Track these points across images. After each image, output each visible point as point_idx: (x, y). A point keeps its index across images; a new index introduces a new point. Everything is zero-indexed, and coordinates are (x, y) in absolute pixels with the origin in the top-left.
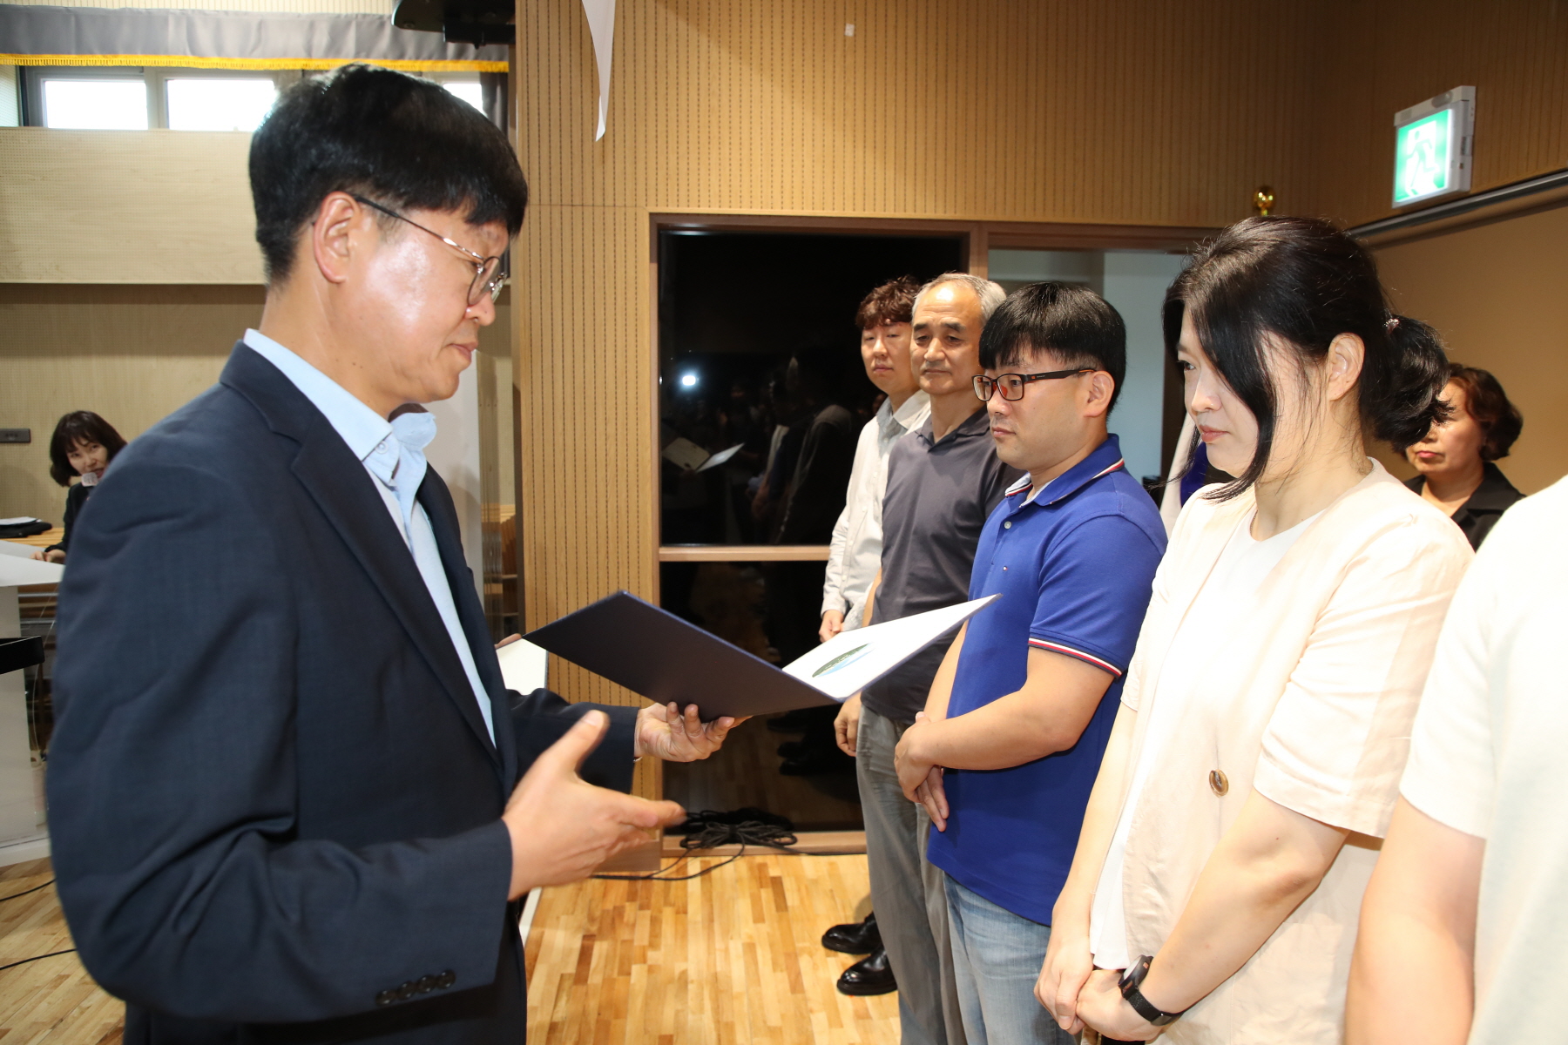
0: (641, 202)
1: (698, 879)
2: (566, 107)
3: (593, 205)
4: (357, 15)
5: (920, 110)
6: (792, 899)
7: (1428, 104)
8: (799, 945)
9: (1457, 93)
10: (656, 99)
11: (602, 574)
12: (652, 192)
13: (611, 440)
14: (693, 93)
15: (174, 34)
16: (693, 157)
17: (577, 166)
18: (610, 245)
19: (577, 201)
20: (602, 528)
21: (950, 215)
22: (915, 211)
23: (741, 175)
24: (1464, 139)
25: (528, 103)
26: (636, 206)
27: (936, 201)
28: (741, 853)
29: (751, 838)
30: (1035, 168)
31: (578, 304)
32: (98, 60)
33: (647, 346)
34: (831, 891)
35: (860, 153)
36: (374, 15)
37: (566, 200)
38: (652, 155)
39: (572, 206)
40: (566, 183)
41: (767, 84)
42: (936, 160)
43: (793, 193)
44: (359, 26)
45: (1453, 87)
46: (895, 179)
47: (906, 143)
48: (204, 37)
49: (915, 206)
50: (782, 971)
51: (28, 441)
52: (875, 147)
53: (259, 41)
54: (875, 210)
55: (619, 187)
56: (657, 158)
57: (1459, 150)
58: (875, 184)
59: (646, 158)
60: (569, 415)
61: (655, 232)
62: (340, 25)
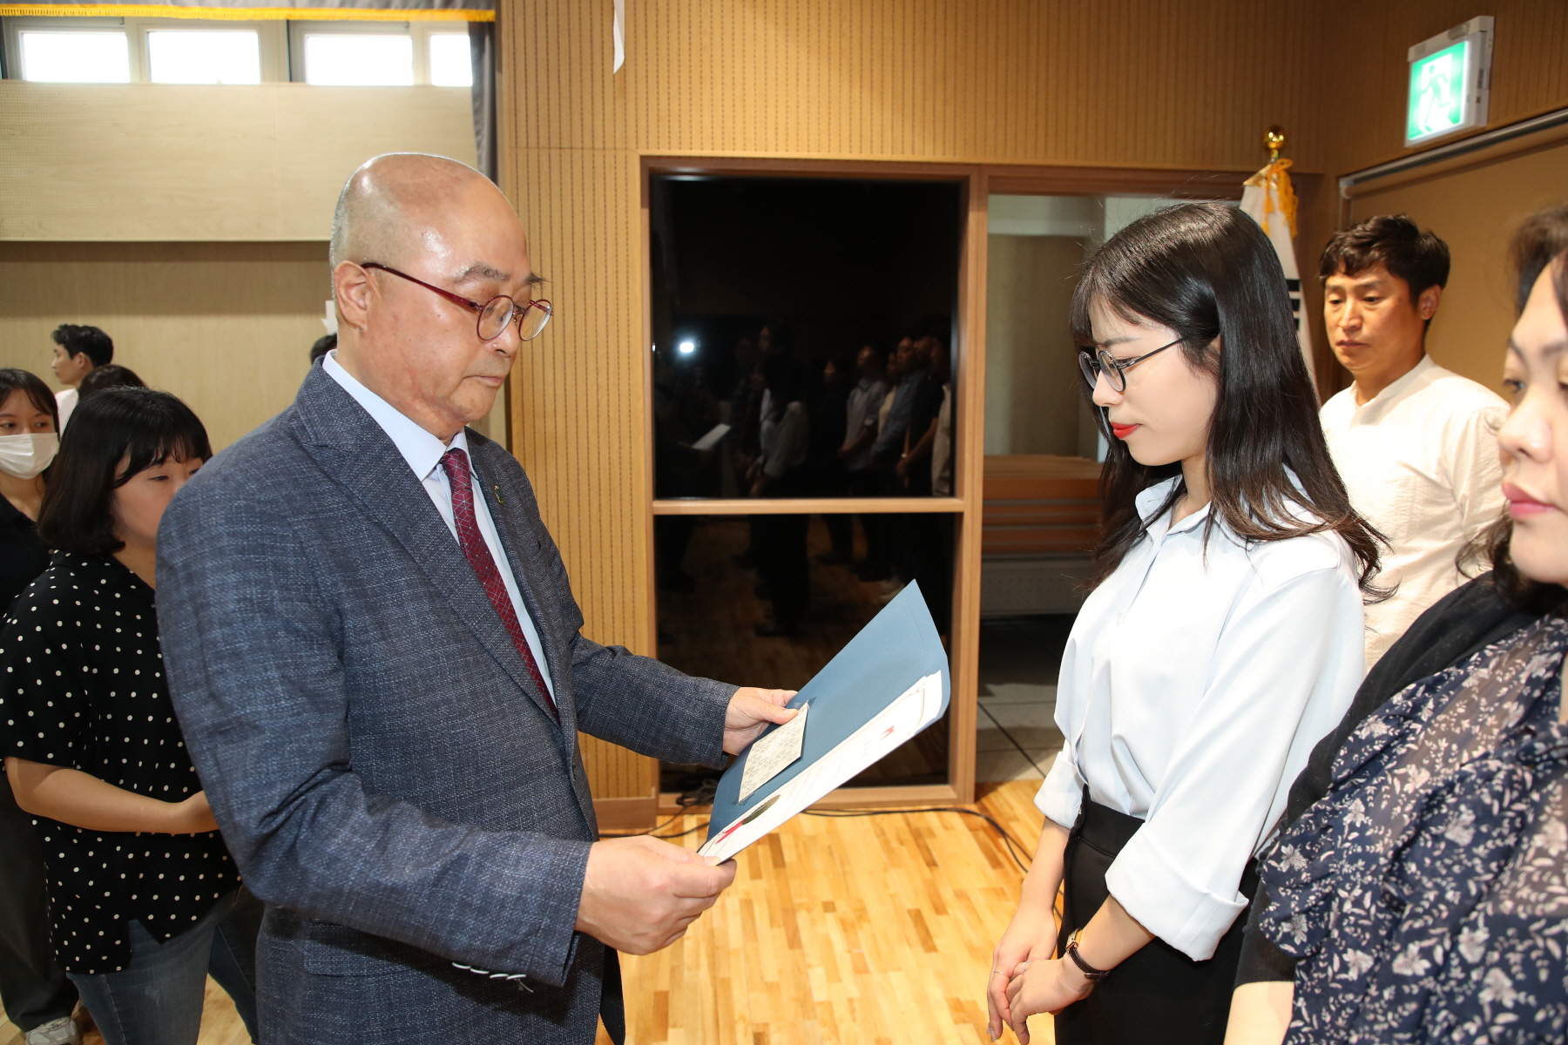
0: (632, 144)
1: (695, 835)
2: (553, 46)
3: (582, 148)
5: (919, 48)
6: (789, 855)
7: (1444, 36)
8: (797, 901)
9: (1474, 24)
10: (646, 38)
11: (595, 527)
12: (642, 134)
13: (603, 391)
14: (684, 31)
16: (685, 97)
17: (565, 109)
18: (599, 188)
19: (566, 144)
20: (594, 481)
21: (949, 157)
22: (913, 153)
23: (734, 117)
24: (1481, 72)
25: (514, 42)
26: (626, 149)
27: (934, 143)
30: (1037, 109)
31: (568, 251)
32: (76, 10)
33: (639, 294)
34: (829, 847)
35: (856, 93)
37: (555, 143)
38: (642, 95)
39: (561, 148)
40: (555, 125)
41: (760, 22)
42: (934, 100)
43: (787, 134)
45: (1470, 17)
46: (893, 120)
47: (903, 83)
49: (913, 148)
50: (779, 926)
52: (872, 87)
54: (872, 152)
55: (609, 128)
56: (647, 98)
57: (1476, 83)
58: (872, 126)
59: (636, 99)
60: (559, 364)
61: (647, 176)
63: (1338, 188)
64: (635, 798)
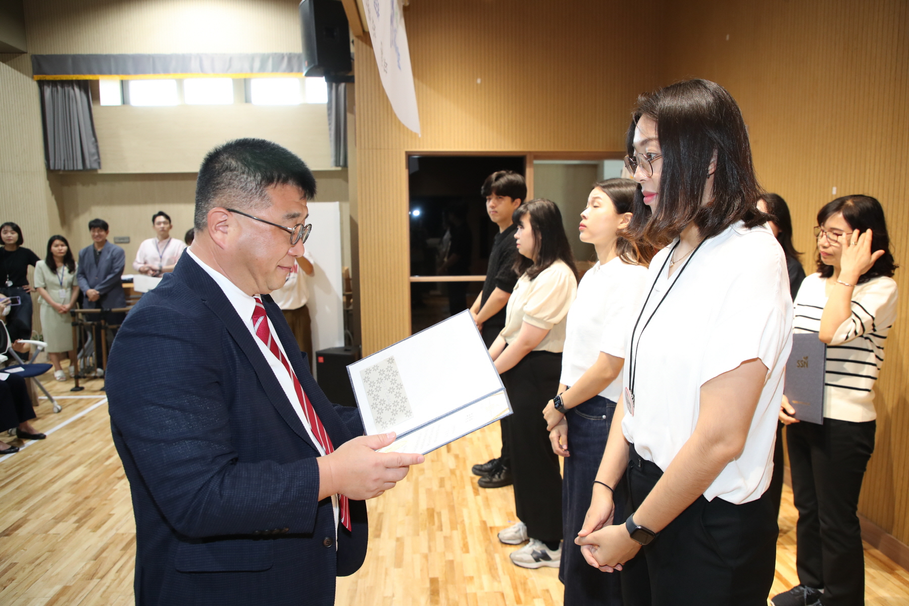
0: (402, 147)
2: (374, 113)
3: (384, 149)
4: (272, 54)
5: (506, 110)
12: (406, 143)
13: (392, 236)
15: (194, 64)
17: (378, 135)
18: (391, 163)
21: (518, 150)
22: (504, 148)
23: (439, 136)
25: (360, 111)
26: (400, 149)
27: (512, 144)
30: (550, 131)
31: (379, 185)
32: (162, 76)
33: (405, 201)
35: (483, 127)
36: (280, 53)
37: (374, 147)
39: (377, 149)
40: (374, 141)
41: (448, 102)
42: (512, 128)
43: (458, 142)
44: (273, 58)
46: (497, 136)
47: (501, 123)
48: (207, 64)
51: (128, 242)
52: (489, 124)
53: (230, 66)
54: (489, 148)
55: (394, 141)
58: (489, 139)
60: (376, 226)
61: (407, 158)
62: (264, 59)
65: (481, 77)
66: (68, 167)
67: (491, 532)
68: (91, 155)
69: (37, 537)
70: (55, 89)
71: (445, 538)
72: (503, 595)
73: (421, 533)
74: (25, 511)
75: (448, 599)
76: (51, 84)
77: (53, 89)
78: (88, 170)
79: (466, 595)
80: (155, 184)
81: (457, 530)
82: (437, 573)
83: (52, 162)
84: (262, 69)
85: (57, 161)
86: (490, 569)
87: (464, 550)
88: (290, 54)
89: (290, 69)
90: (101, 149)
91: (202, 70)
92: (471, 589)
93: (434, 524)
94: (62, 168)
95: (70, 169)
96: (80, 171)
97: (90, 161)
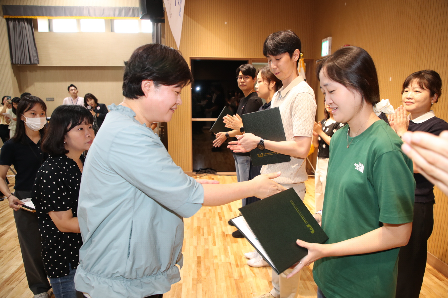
0: (188, 55)
1: (199, 178)
4: (125, 7)
5: (239, 37)
7: (325, 39)
9: (329, 38)
10: (190, 36)
12: (190, 53)
15: (85, 12)
16: (197, 47)
21: (245, 57)
22: (238, 56)
23: (206, 50)
24: (330, 46)
27: (242, 54)
28: (206, 175)
29: (208, 172)
32: (69, 17)
35: (228, 46)
36: (128, 7)
41: (211, 33)
42: (242, 47)
43: (215, 53)
44: (125, 10)
46: (234, 50)
47: (236, 44)
48: (92, 12)
51: (54, 101)
52: (231, 45)
53: (103, 13)
54: (231, 56)
56: (191, 47)
57: (329, 48)
58: (230, 51)
59: (189, 47)
61: (191, 60)
62: (121, 10)
63: (316, 62)
64: (188, 172)
65: (227, 21)
66: (22, 62)
67: (227, 237)
68: (34, 57)
69: (12, 239)
70: (15, 23)
71: (205, 239)
72: (230, 264)
73: (194, 237)
74: (6, 228)
75: (205, 265)
76: (13, 20)
77: (14, 22)
78: (32, 64)
79: (213, 264)
80: (67, 72)
81: (211, 235)
82: (200, 254)
83: (14, 60)
84: (120, 15)
85: (16, 60)
86: (225, 253)
87: (214, 244)
88: (133, 7)
89: (134, 15)
90: (39, 54)
91: (89, 15)
92: (216, 261)
93: (200, 233)
94: (20, 63)
95: (23, 63)
96: (29, 64)
97: (33, 59)
